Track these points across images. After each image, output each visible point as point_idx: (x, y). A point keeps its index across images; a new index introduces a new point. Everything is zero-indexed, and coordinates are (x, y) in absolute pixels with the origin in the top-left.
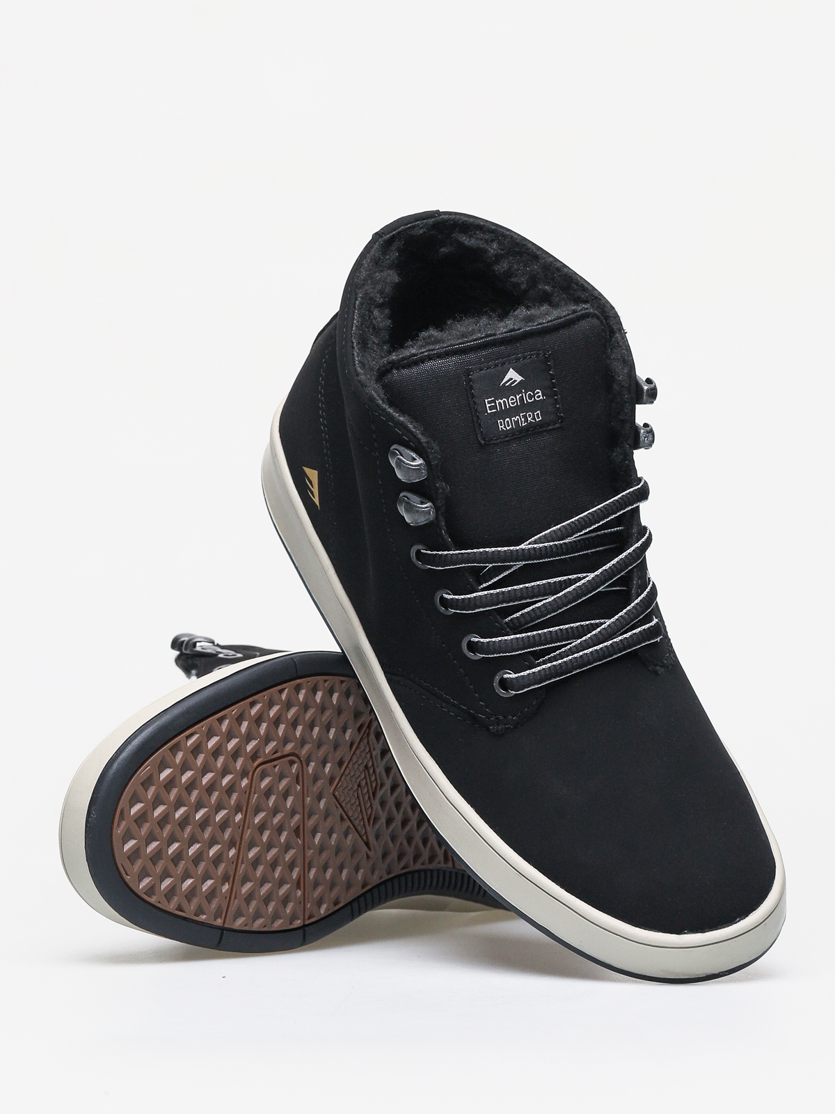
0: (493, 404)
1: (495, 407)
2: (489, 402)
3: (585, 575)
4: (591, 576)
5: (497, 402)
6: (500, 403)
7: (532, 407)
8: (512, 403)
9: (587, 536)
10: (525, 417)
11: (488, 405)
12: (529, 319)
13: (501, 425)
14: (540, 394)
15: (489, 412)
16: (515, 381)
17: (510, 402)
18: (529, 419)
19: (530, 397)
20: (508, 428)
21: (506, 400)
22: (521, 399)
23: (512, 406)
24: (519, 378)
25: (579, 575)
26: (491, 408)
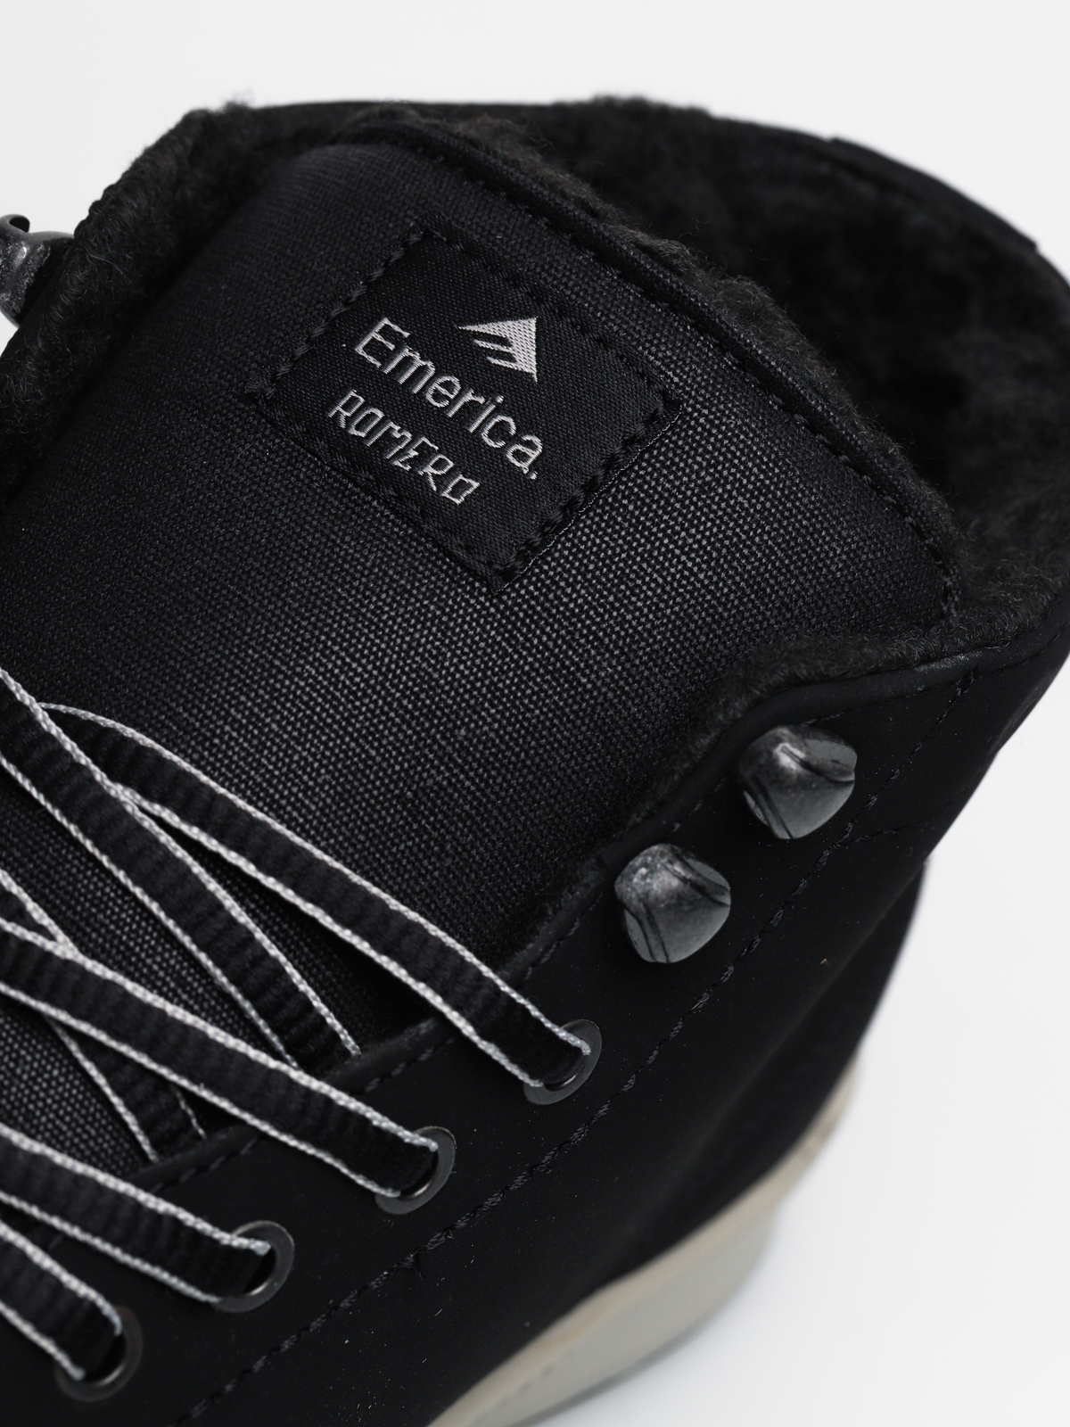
0: (392, 347)
1: (386, 356)
2: (386, 332)
3: (46, 921)
4: (64, 948)
5: (406, 352)
6: (407, 361)
7: (471, 455)
8: (437, 396)
9: (164, 838)
10: (425, 453)
11: (375, 334)
12: (749, 315)
13: (345, 407)
14: (533, 455)
15: (360, 350)
16: (510, 358)
17: (436, 386)
18: (429, 470)
19: (499, 431)
20: (353, 432)
21: (432, 371)
22: (471, 410)
23: (429, 397)
24: (525, 360)
25: (31, 906)
26: (373, 347)
